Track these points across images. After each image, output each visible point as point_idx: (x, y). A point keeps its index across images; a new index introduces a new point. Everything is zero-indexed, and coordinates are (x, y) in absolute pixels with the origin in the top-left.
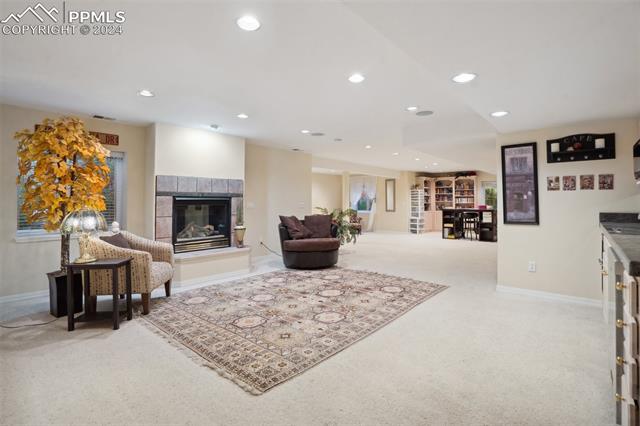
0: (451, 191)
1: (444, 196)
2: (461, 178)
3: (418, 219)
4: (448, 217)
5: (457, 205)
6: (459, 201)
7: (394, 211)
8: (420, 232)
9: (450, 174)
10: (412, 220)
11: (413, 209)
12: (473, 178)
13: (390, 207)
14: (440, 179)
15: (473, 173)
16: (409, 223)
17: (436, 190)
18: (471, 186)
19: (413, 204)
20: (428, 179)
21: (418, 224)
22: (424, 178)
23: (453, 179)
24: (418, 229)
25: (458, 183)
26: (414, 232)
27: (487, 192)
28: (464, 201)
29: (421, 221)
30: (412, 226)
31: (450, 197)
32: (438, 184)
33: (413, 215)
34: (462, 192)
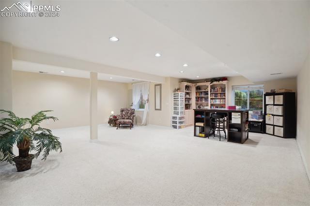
0: (207, 94)
1: (202, 98)
2: (215, 83)
3: (178, 116)
4: (199, 116)
5: (212, 105)
6: (213, 102)
7: (160, 110)
8: (180, 127)
9: (207, 80)
10: (174, 118)
11: (175, 108)
12: (224, 82)
13: (158, 107)
14: (199, 84)
15: (224, 79)
16: (171, 120)
17: (197, 93)
18: (223, 89)
19: (175, 104)
20: (189, 84)
21: (178, 120)
22: (186, 84)
23: (209, 84)
24: (178, 125)
25: (213, 87)
26: (175, 127)
27: (236, 95)
28: (218, 102)
29: (180, 118)
30: (174, 122)
31: (206, 99)
32: (198, 88)
33: (175, 113)
34: (216, 95)
